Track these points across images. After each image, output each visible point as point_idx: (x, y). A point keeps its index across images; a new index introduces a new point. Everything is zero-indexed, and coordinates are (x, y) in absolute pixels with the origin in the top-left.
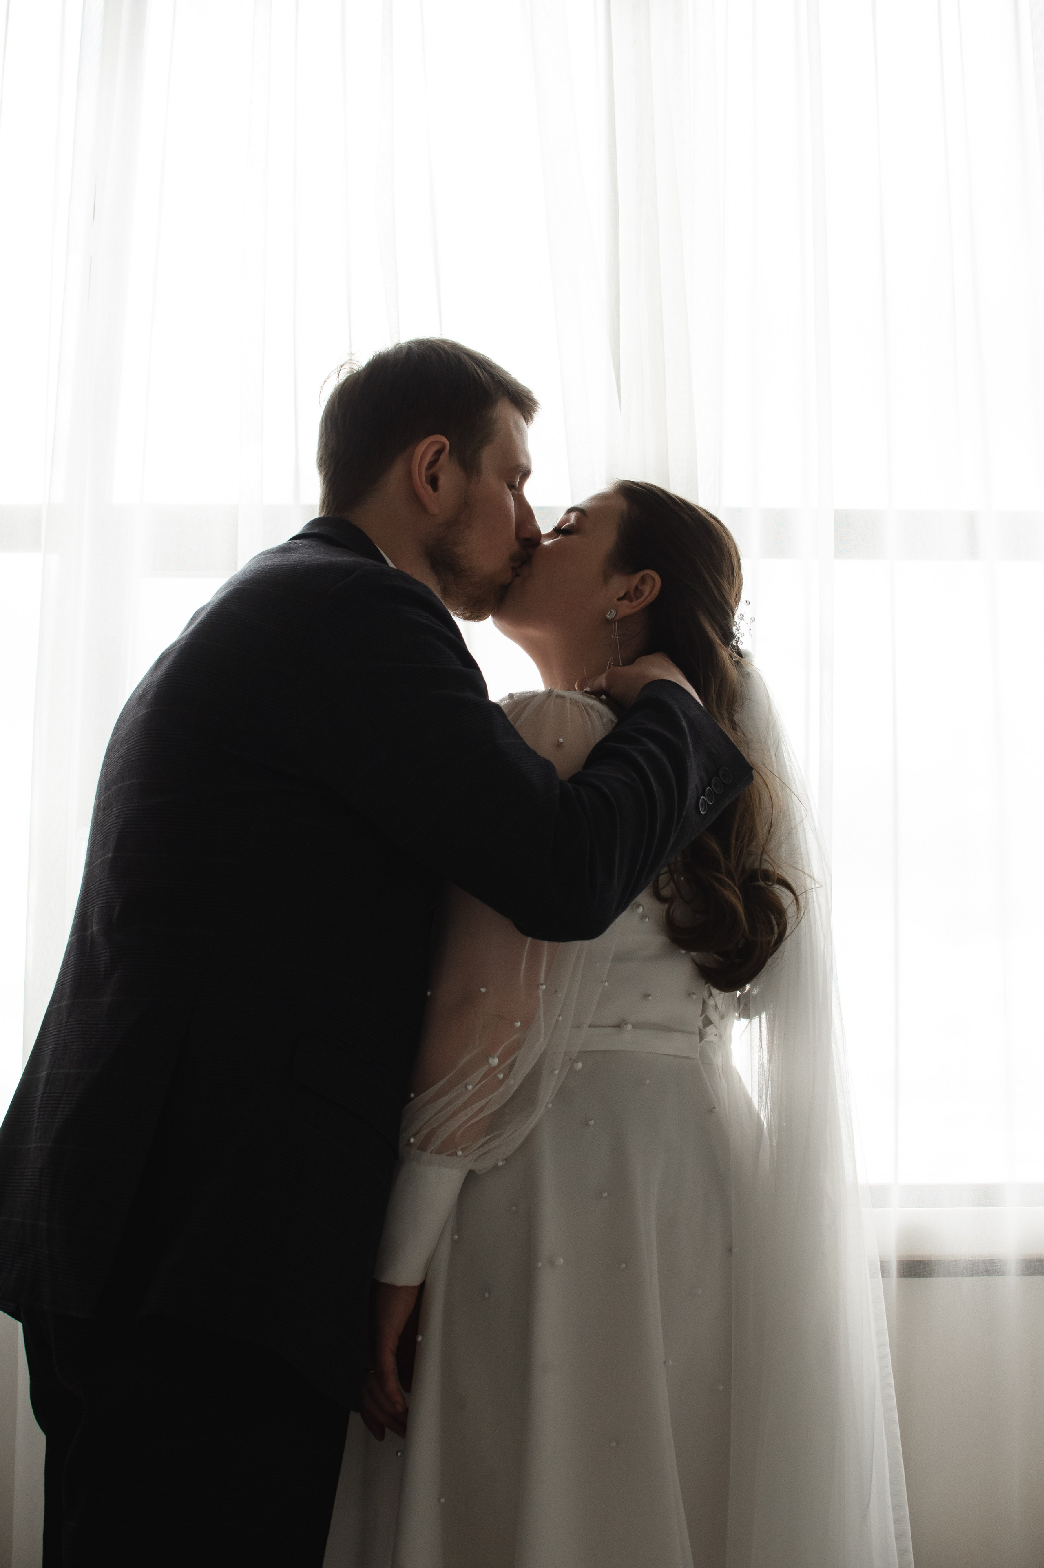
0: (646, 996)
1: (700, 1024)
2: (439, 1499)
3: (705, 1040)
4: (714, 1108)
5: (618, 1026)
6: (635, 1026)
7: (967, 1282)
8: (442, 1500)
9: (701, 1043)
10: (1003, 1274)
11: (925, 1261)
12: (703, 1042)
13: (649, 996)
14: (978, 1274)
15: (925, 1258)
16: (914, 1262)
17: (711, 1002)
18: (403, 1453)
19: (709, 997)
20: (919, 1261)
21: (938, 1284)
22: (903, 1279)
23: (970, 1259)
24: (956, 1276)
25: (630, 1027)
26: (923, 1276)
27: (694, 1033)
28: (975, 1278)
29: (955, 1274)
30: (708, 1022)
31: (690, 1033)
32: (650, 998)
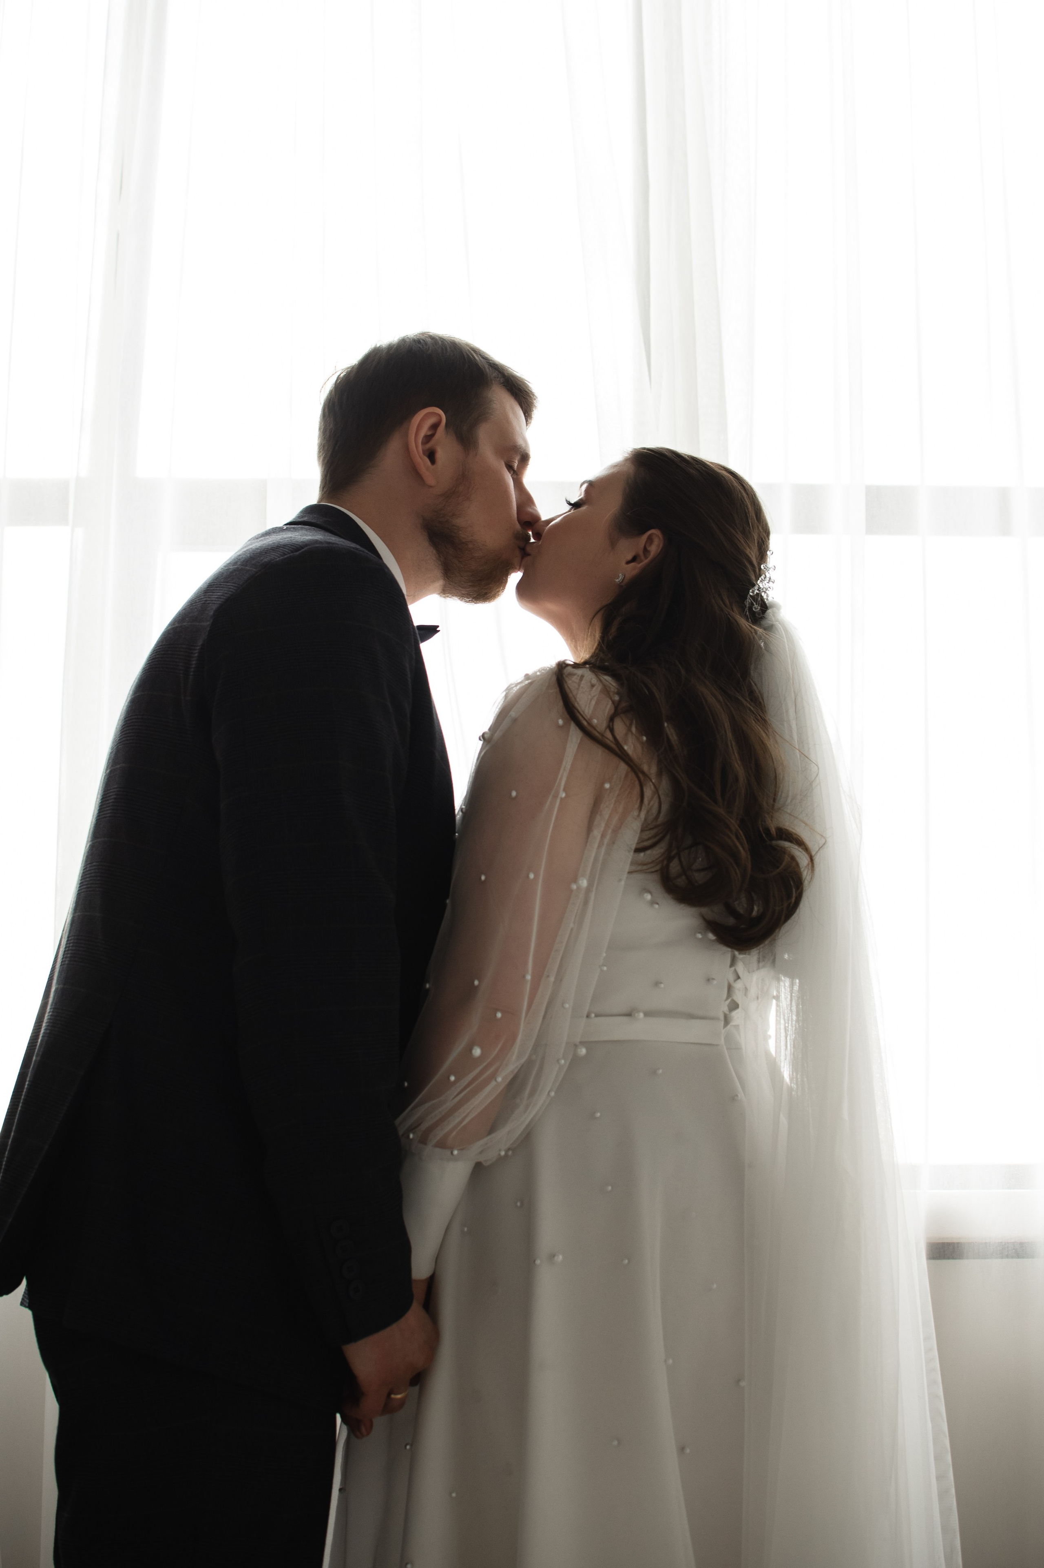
0: (657, 984)
1: (725, 1009)
2: (450, 1494)
3: (731, 1024)
4: (737, 1096)
5: (629, 1015)
6: (647, 1014)
7: (997, 1264)
8: (454, 1495)
9: (726, 1028)
10: (1032, 1257)
11: (954, 1243)
12: (729, 1026)
13: (661, 983)
14: (1007, 1257)
15: (955, 1241)
16: (943, 1243)
17: (738, 985)
18: (411, 1445)
19: (735, 981)
20: (949, 1244)
21: (966, 1267)
22: (933, 1261)
23: (1000, 1241)
24: (985, 1258)
25: (641, 1015)
26: (953, 1258)
27: (718, 1019)
28: (1005, 1260)
29: (985, 1257)
30: (734, 1006)
31: (712, 1019)
32: (662, 986)
